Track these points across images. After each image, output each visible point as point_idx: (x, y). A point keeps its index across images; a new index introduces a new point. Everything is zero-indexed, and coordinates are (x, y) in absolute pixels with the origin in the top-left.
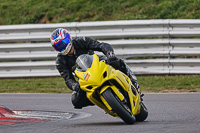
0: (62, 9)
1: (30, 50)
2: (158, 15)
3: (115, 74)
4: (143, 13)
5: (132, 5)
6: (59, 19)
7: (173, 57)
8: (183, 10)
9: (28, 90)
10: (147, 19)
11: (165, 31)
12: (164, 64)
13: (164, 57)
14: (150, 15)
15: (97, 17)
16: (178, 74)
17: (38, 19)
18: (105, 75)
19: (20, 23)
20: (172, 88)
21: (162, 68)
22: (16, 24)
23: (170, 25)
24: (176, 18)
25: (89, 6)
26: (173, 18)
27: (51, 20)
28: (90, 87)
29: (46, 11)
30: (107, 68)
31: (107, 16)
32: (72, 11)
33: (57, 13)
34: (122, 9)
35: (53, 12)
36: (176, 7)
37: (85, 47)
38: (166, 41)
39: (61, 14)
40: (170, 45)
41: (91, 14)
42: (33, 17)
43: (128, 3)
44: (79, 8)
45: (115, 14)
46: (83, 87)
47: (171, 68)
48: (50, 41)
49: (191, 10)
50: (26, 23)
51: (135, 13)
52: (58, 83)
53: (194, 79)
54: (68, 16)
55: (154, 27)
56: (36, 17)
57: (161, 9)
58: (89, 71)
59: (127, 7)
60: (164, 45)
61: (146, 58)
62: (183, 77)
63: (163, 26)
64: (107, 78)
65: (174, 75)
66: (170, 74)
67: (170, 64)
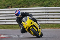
0: (15, 4)
1: (5, 16)
2: (44, 6)
3: (34, 23)
4: (39, 5)
5: (36, 3)
6: (14, 7)
7: (48, 18)
8: (51, 4)
9: (5, 28)
10: (40, 7)
11: (46, 11)
12: (46, 21)
13: (46, 18)
14: (41, 6)
15: (25, 6)
16: (50, 24)
17: (8, 7)
18: (31, 23)
19: (2, 8)
20: (48, 28)
21: (45, 22)
22: (1, 8)
23: (47, 9)
24: (49, 7)
25: (23, 3)
26: (48, 7)
27: (12, 7)
28: (27, 27)
29: (10, 5)
30: (32, 21)
31: (29, 6)
32: (18, 5)
33: (13, 5)
34: (33, 4)
35: (12, 5)
36: (49, 3)
37: (25, 15)
38: (46, 14)
39: (15, 6)
40: (47, 15)
41: (24, 6)
42: (6, 6)
43: (35, 2)
44: (20, 4)
45: (31, 6)
46: (25, 27)
47: (48, 22)
48: (14, 14)
49: (54, 4)
50: (4, 8)
51: (37, 5)
52: (14, 26)
53: (54, 25)
54: (17, 6)
55: (43, 9)
56: (7, 6)
57: (45, 4)
58: (26, 22)
59: (35, 3)
60: (46, 15)
61: (40, 19)
62: (51, 25)
63: (45, 9)
64: (32, 24)
65: (48, 24)
66: (47, 24)
67: (47, 21)
